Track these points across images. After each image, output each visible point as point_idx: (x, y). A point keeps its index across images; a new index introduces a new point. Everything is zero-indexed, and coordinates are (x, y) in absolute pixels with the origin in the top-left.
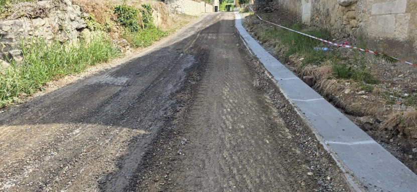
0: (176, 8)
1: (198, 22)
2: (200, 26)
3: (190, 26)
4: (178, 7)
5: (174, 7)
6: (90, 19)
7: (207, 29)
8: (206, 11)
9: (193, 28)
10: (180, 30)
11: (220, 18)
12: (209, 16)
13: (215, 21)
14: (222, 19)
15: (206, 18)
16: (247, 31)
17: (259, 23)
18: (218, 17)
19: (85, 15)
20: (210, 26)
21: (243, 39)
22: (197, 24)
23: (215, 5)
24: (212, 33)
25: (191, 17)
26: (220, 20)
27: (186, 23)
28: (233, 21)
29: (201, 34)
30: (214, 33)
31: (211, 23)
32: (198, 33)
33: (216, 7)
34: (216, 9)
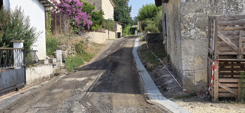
0: (87, 38)
1: (107, 49)
2: (109, 52)
3: (102, 52)
4: (89, 38)
5: (86, 37)
6: (73, 50)
7: (114, 53)
8: (110, 38)
9: (105, 53)
10: (98, 55)
11: (123, 46)
12: (113, 43)
13: (119, 48)
14: (124, 47)
15: (111, 46)
16: (138, 54)
17: (146, 50)
18: (121, 45)
19: (72, 49)
20: (116, 52)
21: (134, 58)
22: (107, 50)
23: (117, 32)
24: (118, 56)
25: (100, 45)
26: (123, 47)
27: (99, 50)
28: (132, 49)
29: (111, 56)
30: (119, 56)
31: (116, 50)
32: (110, 55)
33: (119, 34)
34: (119, 35)
